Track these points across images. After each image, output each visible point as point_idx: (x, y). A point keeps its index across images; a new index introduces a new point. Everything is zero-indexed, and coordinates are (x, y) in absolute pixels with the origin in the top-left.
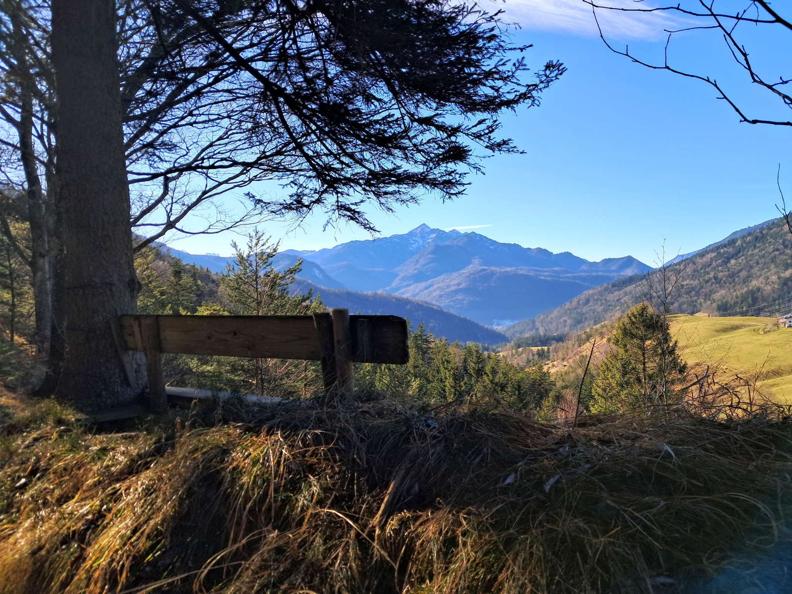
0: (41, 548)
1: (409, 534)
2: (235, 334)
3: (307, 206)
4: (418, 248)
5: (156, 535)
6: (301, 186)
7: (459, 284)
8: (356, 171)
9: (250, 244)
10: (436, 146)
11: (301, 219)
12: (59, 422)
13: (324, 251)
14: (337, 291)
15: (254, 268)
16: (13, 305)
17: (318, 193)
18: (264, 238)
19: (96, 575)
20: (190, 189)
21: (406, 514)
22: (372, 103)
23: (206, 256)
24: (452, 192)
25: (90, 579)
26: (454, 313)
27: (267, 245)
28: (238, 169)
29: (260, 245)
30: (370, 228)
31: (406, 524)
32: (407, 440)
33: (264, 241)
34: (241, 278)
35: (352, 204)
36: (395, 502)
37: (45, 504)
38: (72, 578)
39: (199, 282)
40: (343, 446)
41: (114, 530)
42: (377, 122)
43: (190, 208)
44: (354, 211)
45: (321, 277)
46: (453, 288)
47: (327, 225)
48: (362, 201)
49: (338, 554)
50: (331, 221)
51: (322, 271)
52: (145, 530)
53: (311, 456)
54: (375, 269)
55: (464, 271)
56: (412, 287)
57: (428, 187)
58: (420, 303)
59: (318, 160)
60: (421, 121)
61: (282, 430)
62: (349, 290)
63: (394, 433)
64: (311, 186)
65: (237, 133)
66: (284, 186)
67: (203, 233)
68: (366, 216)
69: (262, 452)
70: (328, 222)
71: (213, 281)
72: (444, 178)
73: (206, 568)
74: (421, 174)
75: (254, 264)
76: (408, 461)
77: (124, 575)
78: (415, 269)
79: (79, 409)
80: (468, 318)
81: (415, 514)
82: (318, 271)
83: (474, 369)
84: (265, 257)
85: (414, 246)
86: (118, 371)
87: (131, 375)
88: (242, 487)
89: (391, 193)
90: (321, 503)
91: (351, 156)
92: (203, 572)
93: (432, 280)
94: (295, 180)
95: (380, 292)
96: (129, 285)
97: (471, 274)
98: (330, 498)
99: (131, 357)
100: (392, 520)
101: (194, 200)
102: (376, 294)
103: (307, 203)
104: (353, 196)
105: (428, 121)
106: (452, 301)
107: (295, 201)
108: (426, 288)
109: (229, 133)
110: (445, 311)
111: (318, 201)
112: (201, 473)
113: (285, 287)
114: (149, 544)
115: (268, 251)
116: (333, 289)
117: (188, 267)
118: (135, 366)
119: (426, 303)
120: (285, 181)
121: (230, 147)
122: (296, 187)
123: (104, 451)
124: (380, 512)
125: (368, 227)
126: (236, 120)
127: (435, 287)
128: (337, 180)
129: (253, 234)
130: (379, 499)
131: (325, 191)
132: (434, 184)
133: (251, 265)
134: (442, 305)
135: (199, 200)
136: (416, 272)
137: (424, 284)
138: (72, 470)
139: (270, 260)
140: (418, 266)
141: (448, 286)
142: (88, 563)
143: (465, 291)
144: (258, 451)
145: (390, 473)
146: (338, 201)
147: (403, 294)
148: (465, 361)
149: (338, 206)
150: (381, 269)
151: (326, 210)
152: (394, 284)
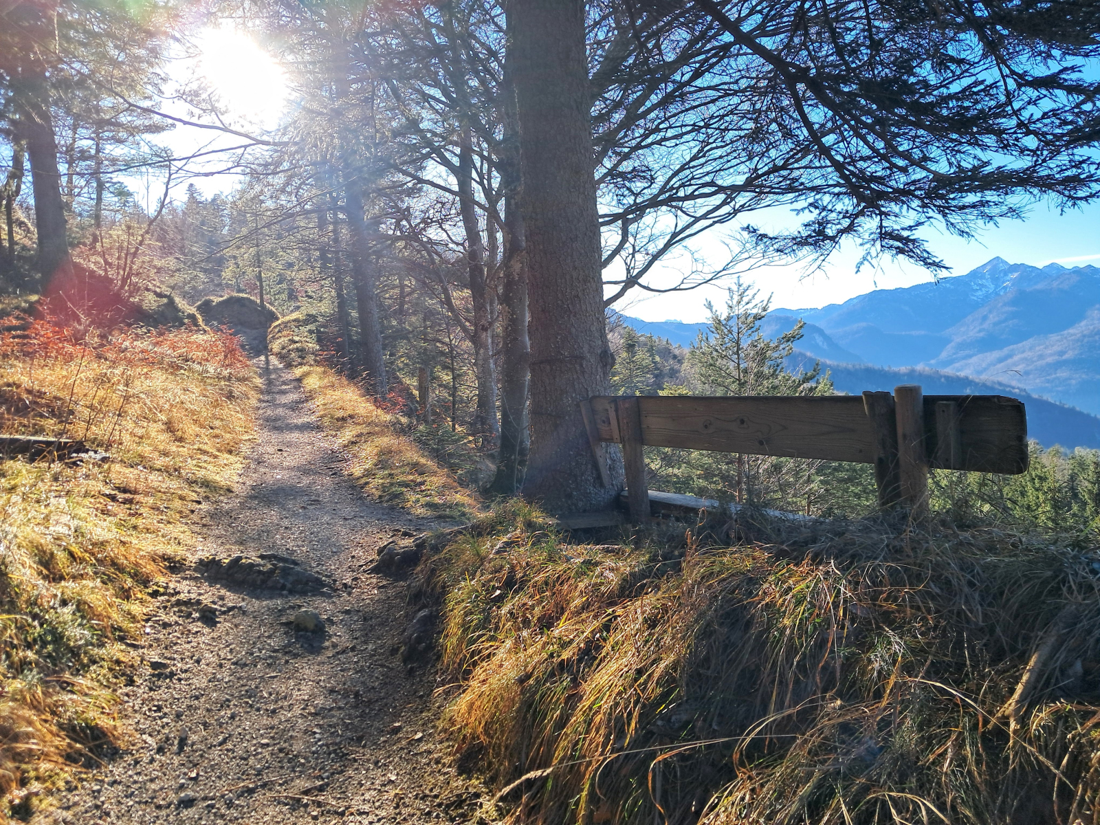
0: (529, 676)
1: (1074, 738)
2: (742, 422)
3: (832, 239)
4: (987, 296)
5: (668, 681)
6: (824, 209)
7: (1061, 353)
8: (914, 177)
9: (730, 302)
10: (1057, 122)
11: (822, 258)
12: (530, 525)
13: (831, 308)
14: (850, 366)
15: (735, 335)
16: (455, 388)
17: (849, 218)
18: (750, 293)
19: (597, 719)
20: (656, 231)
21: (1064, 705)
22: (948, 68)
23: (666, 323)
24: (1080, 194)
25: (589, 724)
26: (1051, 400)
27: (754, 303)
28: (721, 197)
29: (743, 303)
30: (934, 264)
31: (1066, 721)
32: (1056, 592)
33: (750, 297)
34: (717, 351)
35: (903, 229)
36: (1040, 686)
37: (526, 623)
38: (568, 720)
39: (657, 359)
40: (938, 591)
41: (613, 666)
42: (951, 97)
43: (655, 257)
44: (906, 240)
45: (825, 347)
46: (1050, 360)
47: (862, 263)
48: (919, 224)
49: (946, 750)
50: (869, 258)
51: (827, 338)
52: (653, 672)
53: (886, 600)
54: (913, 333)
55: (1071, 331)
56: (974, 360)
57: (1035, 191)
58: (989, 384)
59: (851, 168)
60: (1038, 83)
61: (836, 558)
62: (870, 365)
63: (1030, 579)
64: (839, 207)
65: (717, 148)
66: (798, 211)
67: (675, 289)
68: (927, 246)
69: (808, 587)
70: (865, 259)
71: (675, 357)
72: (1068, 173)
73: (748, 734)
74: (1024, 172)
75: (735, 329)
76: (1061, 625)
77: (633, 725)
78: (980, 331)
79: (550, 512)
80: (1078, 409)
81: (1083, 708)
82: (821, 338)
83: (1090, 492)
84: (750, 319)
85: (980, 293)
86: (590, 466)
87: (605, 473)
88: (782, 631)
89: (974, 206)
90: (908, 669)
91: (906, 155)
92: (744, 739)
93: (1011, 347)
94: (816, 201)
95: (919, 367)
96: (601, 358)
97: (1084, 336)
98: (923, 665)
99: (604, 451)
100: (1040, 710)
101: (661, 246)
102: (913, 371)
103: (831, 234)
104: (904, 217)
105: (1050, 82)
106: (1048, 381)
107: (814, 231)
108: (1001, 360)
109: (706, 149)
110: (1035, 396)
111: (850, 229)
112: (722, 606)
113: (779, 361)
114: (659, 691)
115: (755, 311)
116: (845, 365)
117: (642, 339)
118: (609, 462)
119: (1000, 384)
120: (802, 204)
121: (708, 168)
122: (817, 211)
123: (589, 564)
124: (1016, 696)
125: (928, 262)
126: (716, 129)
127: (1016, 358)
128: (882, 195)
129: (735, 288)
130: (1011, 676)
131: (861, 213)
132: (1046, 184)
133: (730, 332)
134: (1027, 388)
135: (668, 246)
136: (981, 334)
137: (996, 354)
138: (554, 586)
139: (758, 323)
140: (985, 326)
141: (1041, 357)
142: (586, 703)
143: (1075, 364)
144: (803, 585)
145: (1027, 639)
146: (881, 227)
147: (958, 370)
148: (1073, 478)
149: (881, 233)
150: (923, 333)
151: (860, 241)
152: (944, 355)
